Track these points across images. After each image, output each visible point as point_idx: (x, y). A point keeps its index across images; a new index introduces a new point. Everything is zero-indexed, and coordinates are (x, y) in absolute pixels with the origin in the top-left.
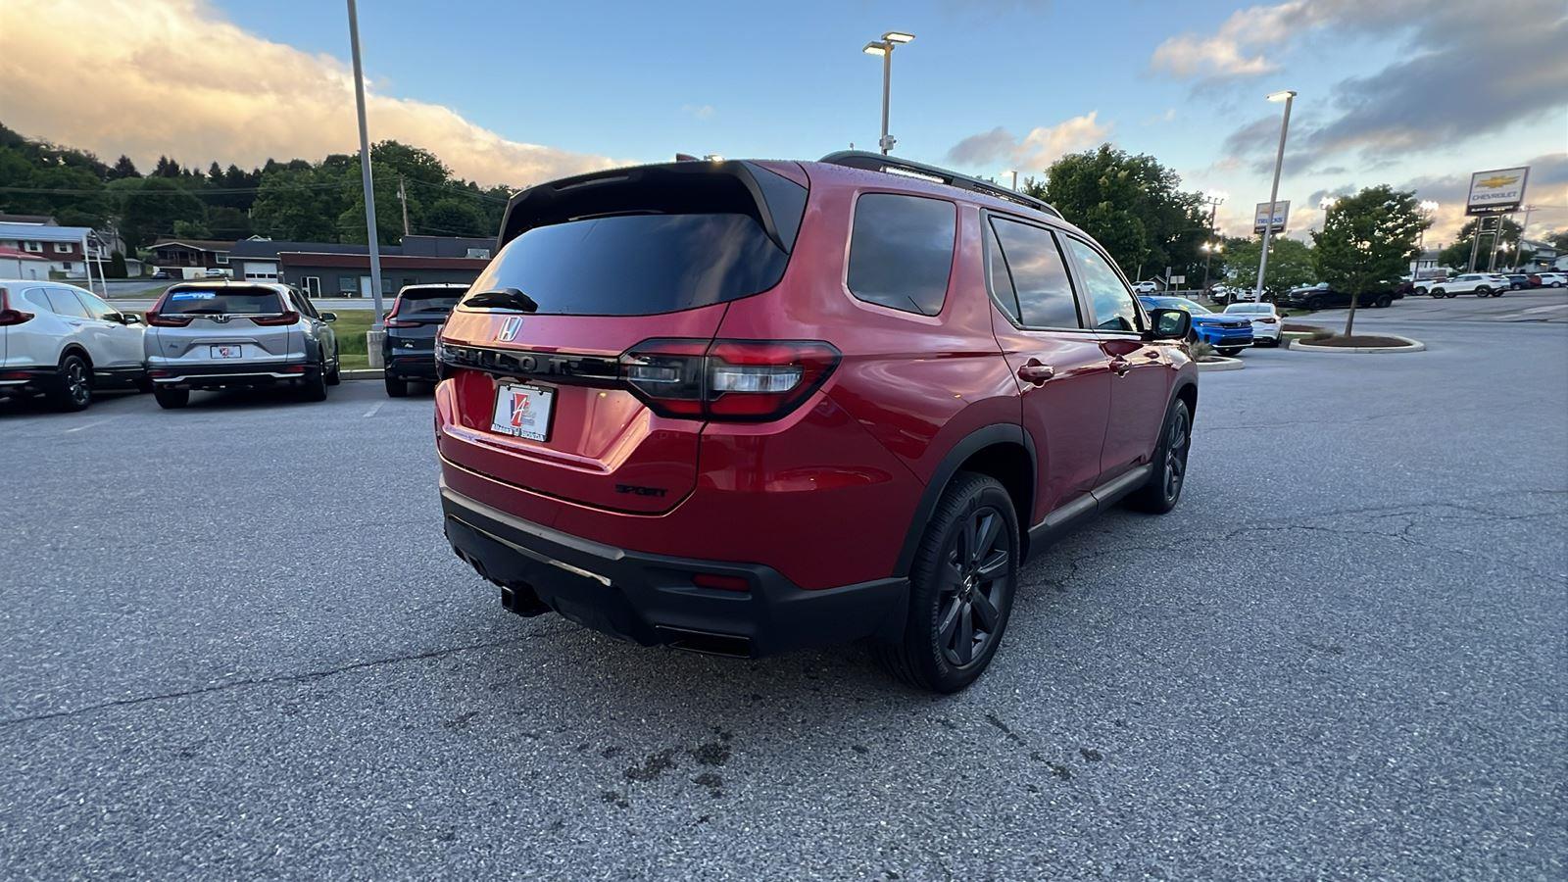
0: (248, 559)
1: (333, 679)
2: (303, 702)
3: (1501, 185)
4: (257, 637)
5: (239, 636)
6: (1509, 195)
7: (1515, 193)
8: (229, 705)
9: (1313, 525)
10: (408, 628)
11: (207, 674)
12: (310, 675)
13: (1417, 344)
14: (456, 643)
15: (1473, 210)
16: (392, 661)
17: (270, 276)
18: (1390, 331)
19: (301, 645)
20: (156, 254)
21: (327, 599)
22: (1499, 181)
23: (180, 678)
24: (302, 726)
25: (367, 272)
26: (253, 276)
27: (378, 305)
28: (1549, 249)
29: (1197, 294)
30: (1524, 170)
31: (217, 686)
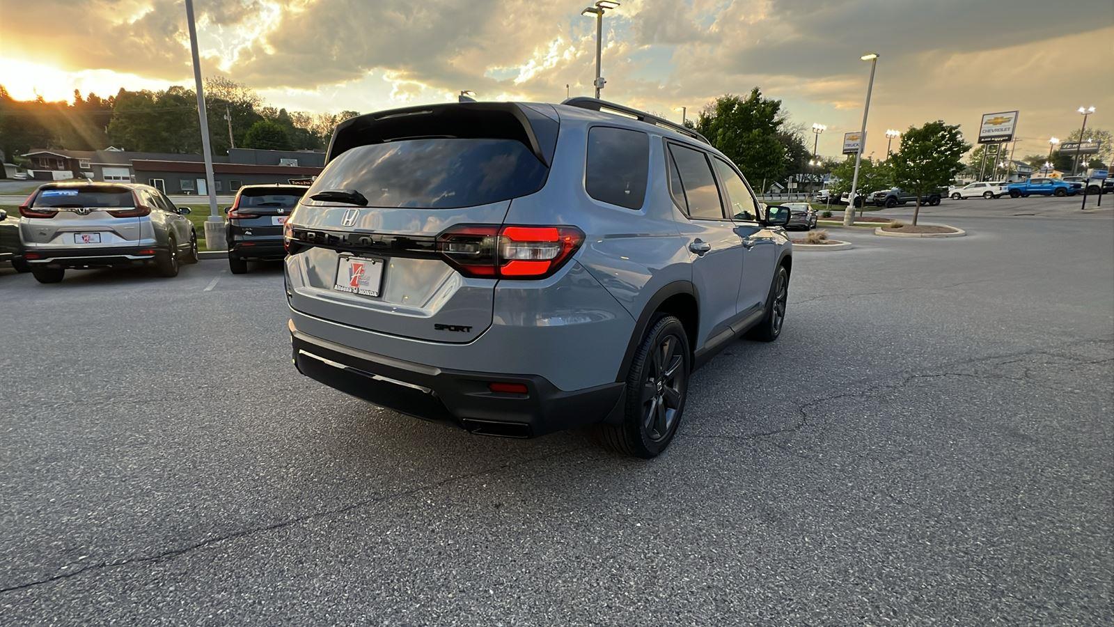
0: (103, 427)
1: (186, 557)
2: (158, 588)
3: (1000, 123)
4: (111, 513)
5: (93, 511)
6: (1005, 130)
7: (1009, 128)
8: (81, 596)
9: (959, 372)
10: (256, 496)
11: (60, 558)
12: (165, 554)
13: (961, 231)
14: (304, 512)
15: (983, 140)
16: (243, 534)
17: (124, 178)
18: (940, 221)
19: (154, 520)
20: (29, 160)
21: (178, 467)
22: (1000, 120)
23: (31, 564)
24: (156, 618)
25: (203, 175)
26: (110, 178)
27: (213, 201)
28: (1026, 167)
29: (804, 195)
30: (1015, 113)
31: (69, 573)
